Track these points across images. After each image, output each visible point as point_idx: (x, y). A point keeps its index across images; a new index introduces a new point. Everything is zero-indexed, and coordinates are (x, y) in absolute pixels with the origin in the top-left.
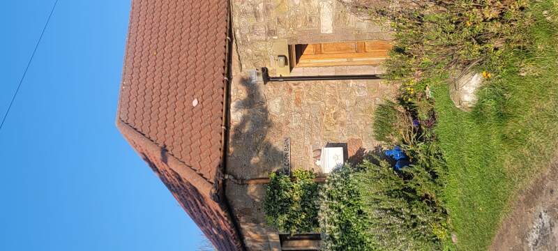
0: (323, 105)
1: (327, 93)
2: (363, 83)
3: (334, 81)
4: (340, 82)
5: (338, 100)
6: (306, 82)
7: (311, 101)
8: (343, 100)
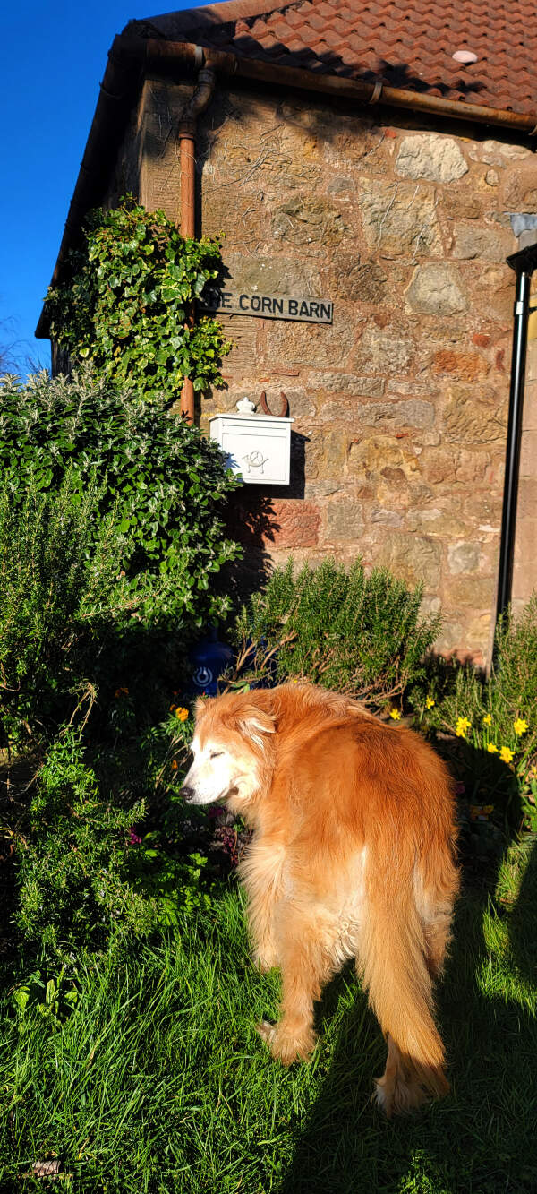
0: (431, 439)
1: (464, 455)
2: (488, 564)
3: (500, 477)
4: (497, 495)
5: (441, 487)
6: (505, 393)
7: (445, 402)
8: (441, 502)
